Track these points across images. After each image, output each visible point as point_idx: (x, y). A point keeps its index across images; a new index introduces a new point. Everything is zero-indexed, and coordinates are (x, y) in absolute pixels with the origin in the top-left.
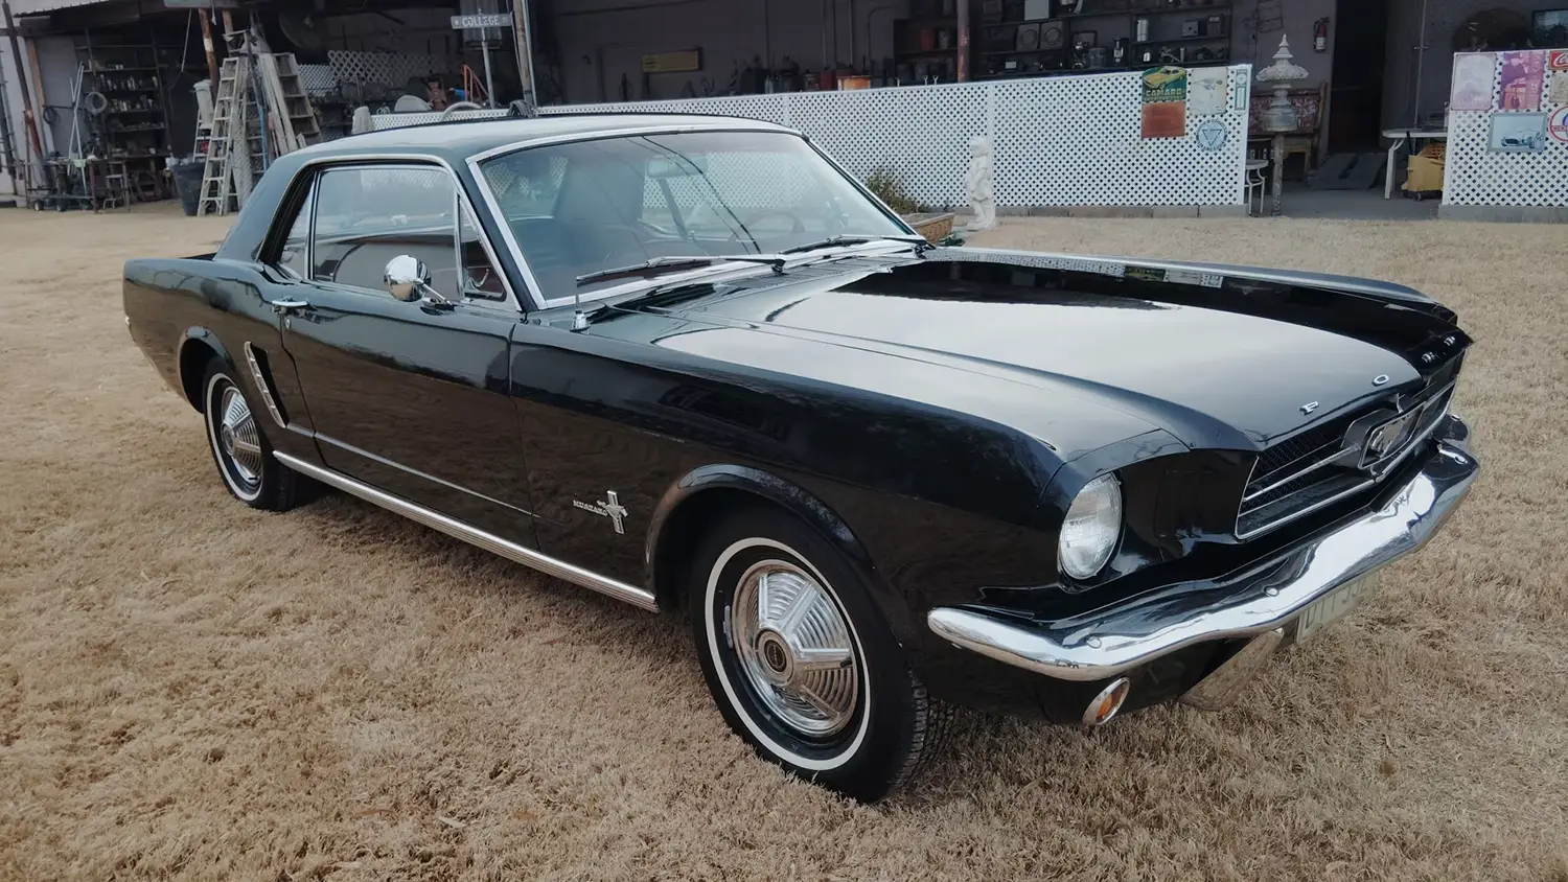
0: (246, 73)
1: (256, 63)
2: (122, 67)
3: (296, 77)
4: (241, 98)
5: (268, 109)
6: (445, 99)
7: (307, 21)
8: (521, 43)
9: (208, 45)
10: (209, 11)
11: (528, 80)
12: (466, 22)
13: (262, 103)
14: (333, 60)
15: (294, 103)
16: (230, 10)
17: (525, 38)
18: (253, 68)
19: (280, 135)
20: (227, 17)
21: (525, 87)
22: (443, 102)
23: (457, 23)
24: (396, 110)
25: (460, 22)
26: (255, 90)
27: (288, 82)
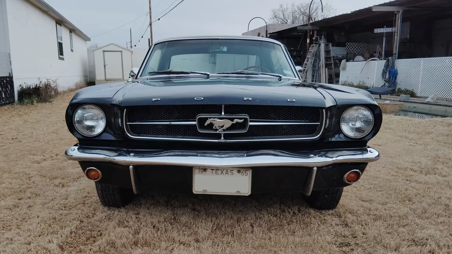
0: (316, 49)
1: (320, 47)
2: (293, 48)
3: (330, 50)
4: (313, 57)
5: (320, 60)
6: (369, 57)
7: (342, 34)
8: (396, 37)
9: (308, 41)
10: (310, 30)
11: (396, 50)
12: (379, 30)
13: (319, 59)
14: (347, 45)
15: (327, 59)
16: (317, 30)
17: (397, 35)
18: (319, 48)
19: (321, 68)
20: (315, 32)
21: (394, 53)
22: (368, 58)
23: (376, 31)
24: (354, 61)
25: (377, 31)
26: (318, 55)
27: (327, 52)
